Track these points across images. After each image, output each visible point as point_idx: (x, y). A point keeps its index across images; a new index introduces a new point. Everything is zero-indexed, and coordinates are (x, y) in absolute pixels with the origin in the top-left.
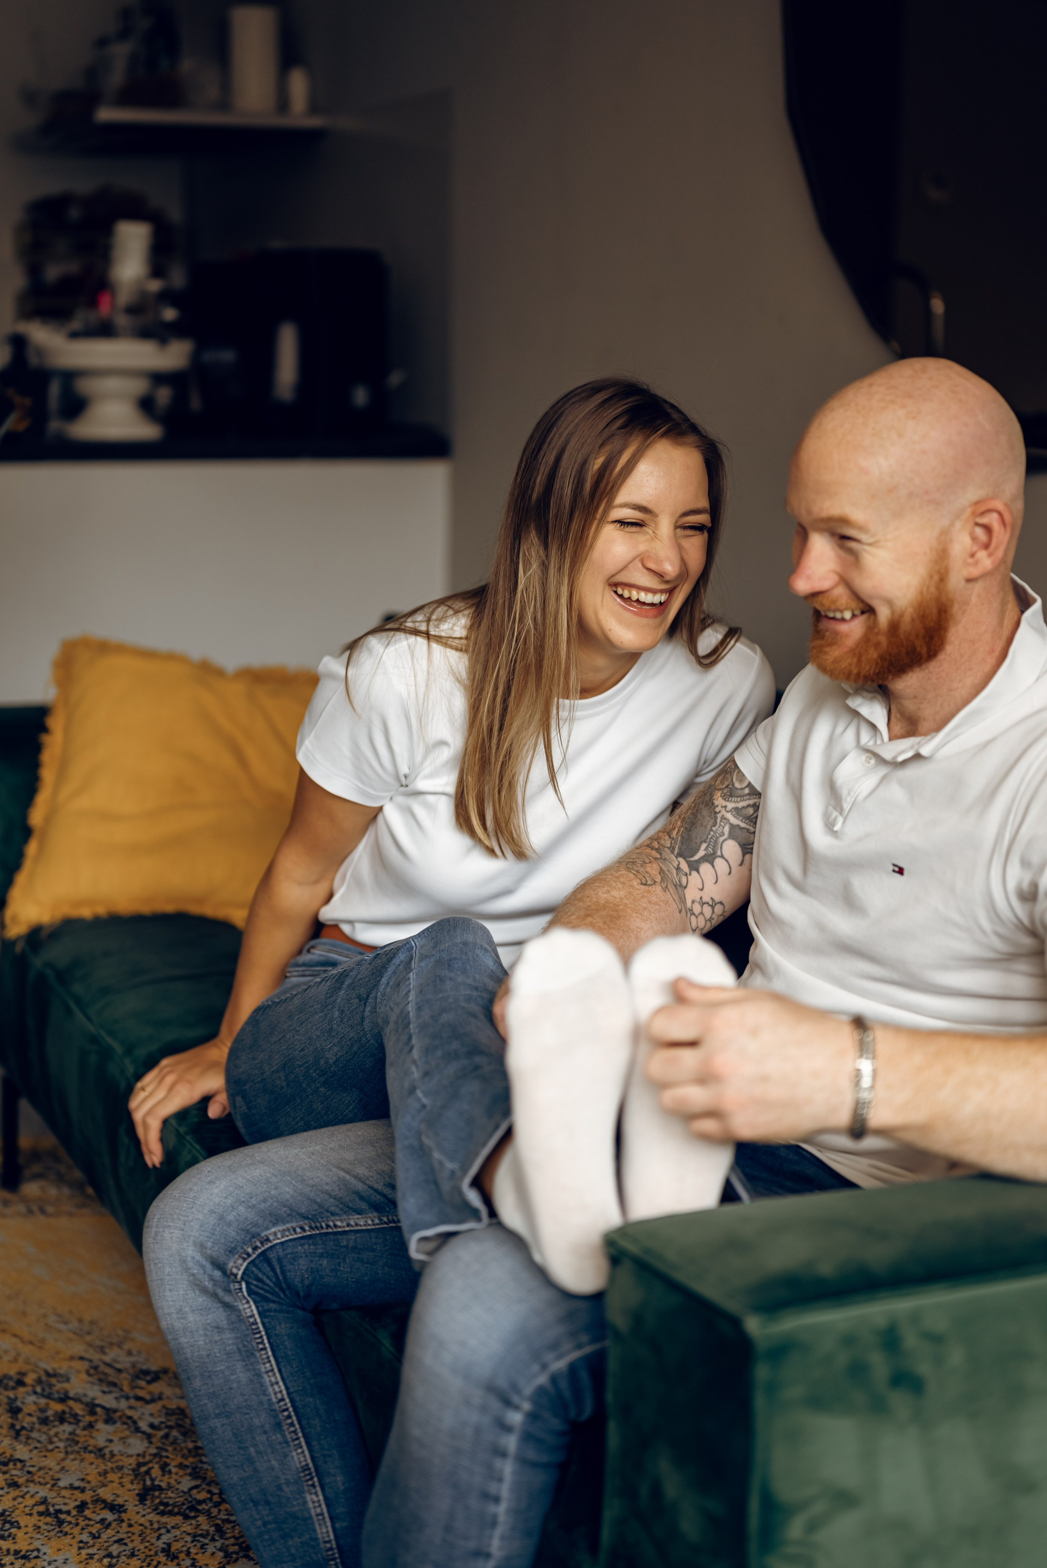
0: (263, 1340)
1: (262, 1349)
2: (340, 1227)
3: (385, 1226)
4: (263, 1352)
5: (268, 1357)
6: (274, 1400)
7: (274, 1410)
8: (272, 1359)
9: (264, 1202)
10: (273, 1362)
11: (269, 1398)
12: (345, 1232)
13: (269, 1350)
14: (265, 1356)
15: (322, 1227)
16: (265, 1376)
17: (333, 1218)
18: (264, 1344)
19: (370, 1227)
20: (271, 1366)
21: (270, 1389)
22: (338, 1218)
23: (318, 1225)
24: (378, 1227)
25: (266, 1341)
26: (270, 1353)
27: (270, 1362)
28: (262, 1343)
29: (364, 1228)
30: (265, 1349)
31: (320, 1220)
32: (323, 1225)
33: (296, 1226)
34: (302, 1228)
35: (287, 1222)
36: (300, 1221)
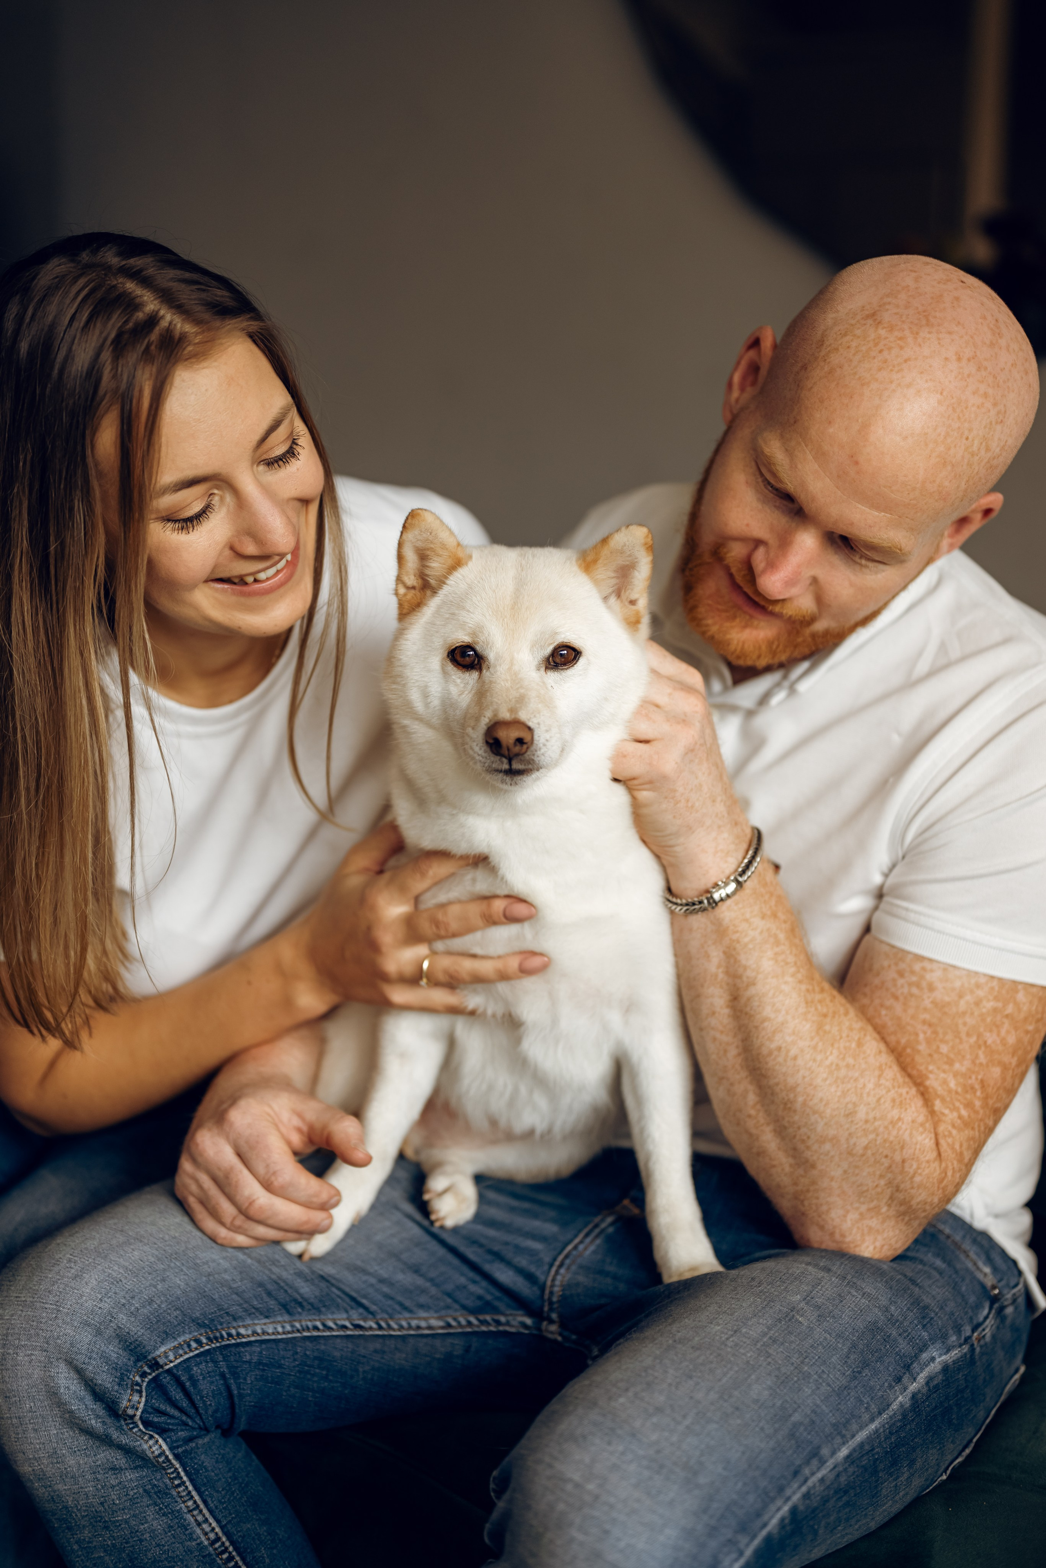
0: (179, 1473)
1: (179, 1486)
2: (243, 1336)
3: (298, 1335)
4: (181, 1489)
5: (189, 1492)
6: (206, 1543)
7: (210, 1555)
8: (194, 1493)
9: (150, 1304)
10: (197, 1498)
11: (198, 1541)
12: (249, 1343)
13: (188, 1483)
14: (184, 1494)
15: (222, 1337)
16: (189, 1517)
17: (235, 1324)
18: (181, 1478)
19: (279, 1337)
20: (195, 1502)
21: (198, 1531)
22: (241, 1324)
23: (218, 1335)
24: (290, 1336)
25: (182, 1474)
26: (191, 1488)
27: (192, 1497)
28: (179, 1477)
29: (273, 1337)
30: (183, 1483)
31: (219, 1327)
32: (224, 1333)
33: (191, 1340)
34: (198, 1341)
35: (179, 1335)
36: (195, 1331)
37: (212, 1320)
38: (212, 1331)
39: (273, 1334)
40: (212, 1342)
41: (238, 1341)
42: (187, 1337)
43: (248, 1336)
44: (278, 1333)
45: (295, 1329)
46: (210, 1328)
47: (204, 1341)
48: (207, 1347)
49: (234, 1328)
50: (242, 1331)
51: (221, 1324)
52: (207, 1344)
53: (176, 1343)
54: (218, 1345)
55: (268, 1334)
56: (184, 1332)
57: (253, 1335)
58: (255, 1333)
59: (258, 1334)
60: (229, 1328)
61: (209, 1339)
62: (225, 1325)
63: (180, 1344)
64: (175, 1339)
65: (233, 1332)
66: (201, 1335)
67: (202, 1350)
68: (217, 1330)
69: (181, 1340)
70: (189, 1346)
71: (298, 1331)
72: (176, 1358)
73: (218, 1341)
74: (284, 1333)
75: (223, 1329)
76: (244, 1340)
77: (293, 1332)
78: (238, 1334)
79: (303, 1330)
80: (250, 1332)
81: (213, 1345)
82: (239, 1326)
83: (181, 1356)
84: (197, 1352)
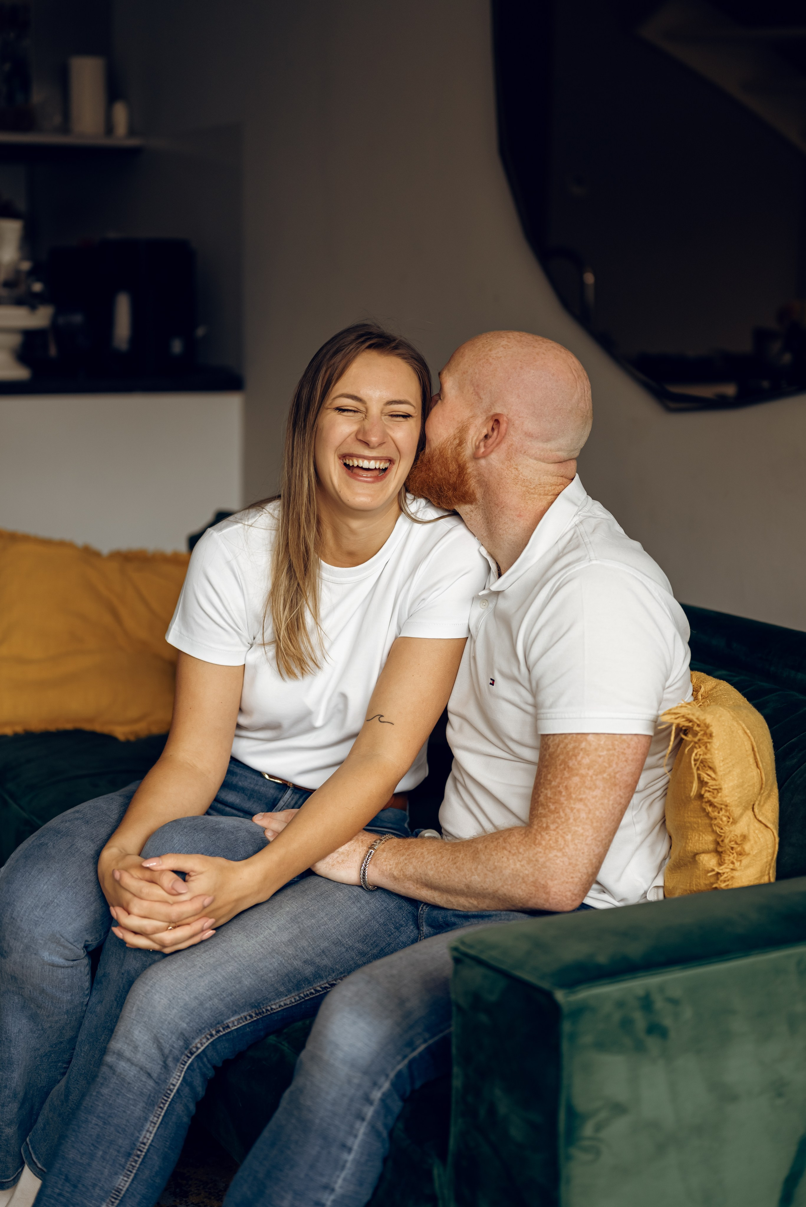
33: (247, 1015)
34: (251, 1016)
35: (242, 1012)
36: (250, 1010)
37: (259, 1003)
38: (258, 1010)
39: (290, 1004)
40: (258, 1016)
41: (272, 1012)
42: (245, 1014)
43: (277, 1008)
44: (293, 1003)
45: (301, 998)
46: (257, 1008)
47: (254, 1015)
48: (255, 1019)
49: (269, 1006)
50: (274, 1007)
51: (263, 1004)
52: (255, 1017)
53: (239, 1017)
54: (261, 1016)
55: (287, 1005)
56: (245, 1011)
57: (280, 1007)
58: (280, 1006)
59: (282, 1006)
60: (266, 1007)
61: (257, 1014)
62: (265, 1005)
63: (241, 1018)
64: (239, 1014)
65: (269, 1008)
66: (252, 1012)
67: (252, 1020)
68: (261, 1009)
69: (242, 1015)
70: (246, 1018)
71: (303, 998)
72: (238, 1024)
73: (261, 1015)
74: (295, 1002)
75: (264, 1008)
76: (275, 1011)
77: (300, 999)
78: (272, 1009)
79: (305, 997)
80: (278, 1006)
81: (258, 1017)
82: (272, 1005)
83: (241, 1023)
84: (250, 1021)
